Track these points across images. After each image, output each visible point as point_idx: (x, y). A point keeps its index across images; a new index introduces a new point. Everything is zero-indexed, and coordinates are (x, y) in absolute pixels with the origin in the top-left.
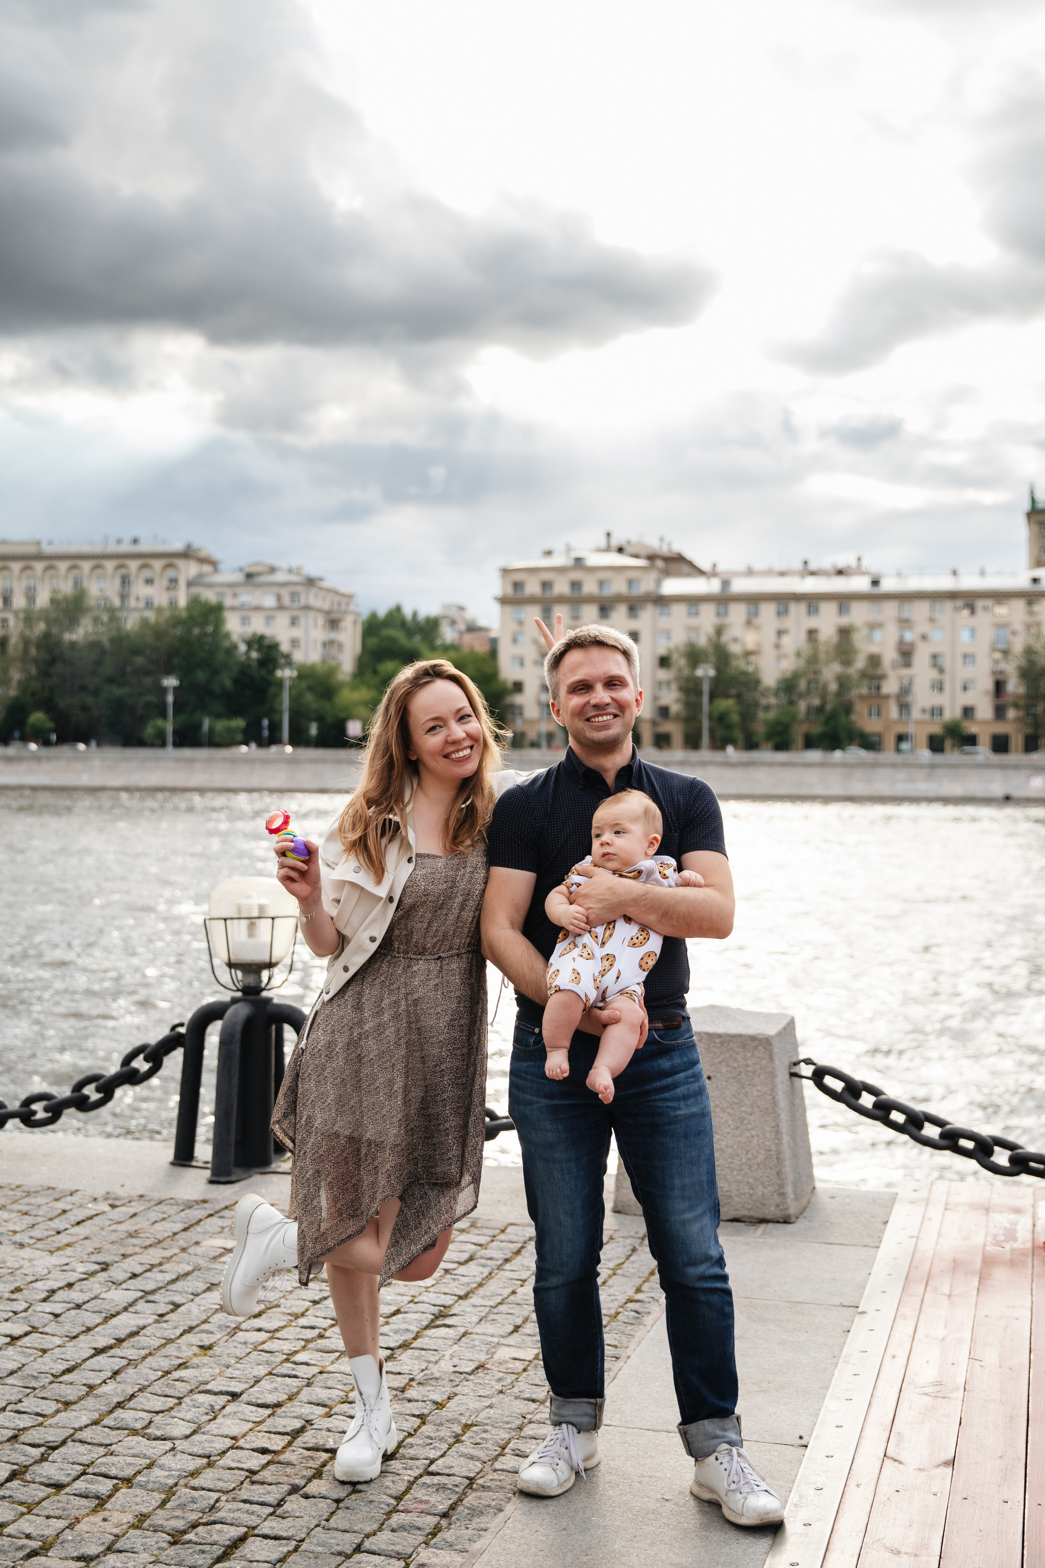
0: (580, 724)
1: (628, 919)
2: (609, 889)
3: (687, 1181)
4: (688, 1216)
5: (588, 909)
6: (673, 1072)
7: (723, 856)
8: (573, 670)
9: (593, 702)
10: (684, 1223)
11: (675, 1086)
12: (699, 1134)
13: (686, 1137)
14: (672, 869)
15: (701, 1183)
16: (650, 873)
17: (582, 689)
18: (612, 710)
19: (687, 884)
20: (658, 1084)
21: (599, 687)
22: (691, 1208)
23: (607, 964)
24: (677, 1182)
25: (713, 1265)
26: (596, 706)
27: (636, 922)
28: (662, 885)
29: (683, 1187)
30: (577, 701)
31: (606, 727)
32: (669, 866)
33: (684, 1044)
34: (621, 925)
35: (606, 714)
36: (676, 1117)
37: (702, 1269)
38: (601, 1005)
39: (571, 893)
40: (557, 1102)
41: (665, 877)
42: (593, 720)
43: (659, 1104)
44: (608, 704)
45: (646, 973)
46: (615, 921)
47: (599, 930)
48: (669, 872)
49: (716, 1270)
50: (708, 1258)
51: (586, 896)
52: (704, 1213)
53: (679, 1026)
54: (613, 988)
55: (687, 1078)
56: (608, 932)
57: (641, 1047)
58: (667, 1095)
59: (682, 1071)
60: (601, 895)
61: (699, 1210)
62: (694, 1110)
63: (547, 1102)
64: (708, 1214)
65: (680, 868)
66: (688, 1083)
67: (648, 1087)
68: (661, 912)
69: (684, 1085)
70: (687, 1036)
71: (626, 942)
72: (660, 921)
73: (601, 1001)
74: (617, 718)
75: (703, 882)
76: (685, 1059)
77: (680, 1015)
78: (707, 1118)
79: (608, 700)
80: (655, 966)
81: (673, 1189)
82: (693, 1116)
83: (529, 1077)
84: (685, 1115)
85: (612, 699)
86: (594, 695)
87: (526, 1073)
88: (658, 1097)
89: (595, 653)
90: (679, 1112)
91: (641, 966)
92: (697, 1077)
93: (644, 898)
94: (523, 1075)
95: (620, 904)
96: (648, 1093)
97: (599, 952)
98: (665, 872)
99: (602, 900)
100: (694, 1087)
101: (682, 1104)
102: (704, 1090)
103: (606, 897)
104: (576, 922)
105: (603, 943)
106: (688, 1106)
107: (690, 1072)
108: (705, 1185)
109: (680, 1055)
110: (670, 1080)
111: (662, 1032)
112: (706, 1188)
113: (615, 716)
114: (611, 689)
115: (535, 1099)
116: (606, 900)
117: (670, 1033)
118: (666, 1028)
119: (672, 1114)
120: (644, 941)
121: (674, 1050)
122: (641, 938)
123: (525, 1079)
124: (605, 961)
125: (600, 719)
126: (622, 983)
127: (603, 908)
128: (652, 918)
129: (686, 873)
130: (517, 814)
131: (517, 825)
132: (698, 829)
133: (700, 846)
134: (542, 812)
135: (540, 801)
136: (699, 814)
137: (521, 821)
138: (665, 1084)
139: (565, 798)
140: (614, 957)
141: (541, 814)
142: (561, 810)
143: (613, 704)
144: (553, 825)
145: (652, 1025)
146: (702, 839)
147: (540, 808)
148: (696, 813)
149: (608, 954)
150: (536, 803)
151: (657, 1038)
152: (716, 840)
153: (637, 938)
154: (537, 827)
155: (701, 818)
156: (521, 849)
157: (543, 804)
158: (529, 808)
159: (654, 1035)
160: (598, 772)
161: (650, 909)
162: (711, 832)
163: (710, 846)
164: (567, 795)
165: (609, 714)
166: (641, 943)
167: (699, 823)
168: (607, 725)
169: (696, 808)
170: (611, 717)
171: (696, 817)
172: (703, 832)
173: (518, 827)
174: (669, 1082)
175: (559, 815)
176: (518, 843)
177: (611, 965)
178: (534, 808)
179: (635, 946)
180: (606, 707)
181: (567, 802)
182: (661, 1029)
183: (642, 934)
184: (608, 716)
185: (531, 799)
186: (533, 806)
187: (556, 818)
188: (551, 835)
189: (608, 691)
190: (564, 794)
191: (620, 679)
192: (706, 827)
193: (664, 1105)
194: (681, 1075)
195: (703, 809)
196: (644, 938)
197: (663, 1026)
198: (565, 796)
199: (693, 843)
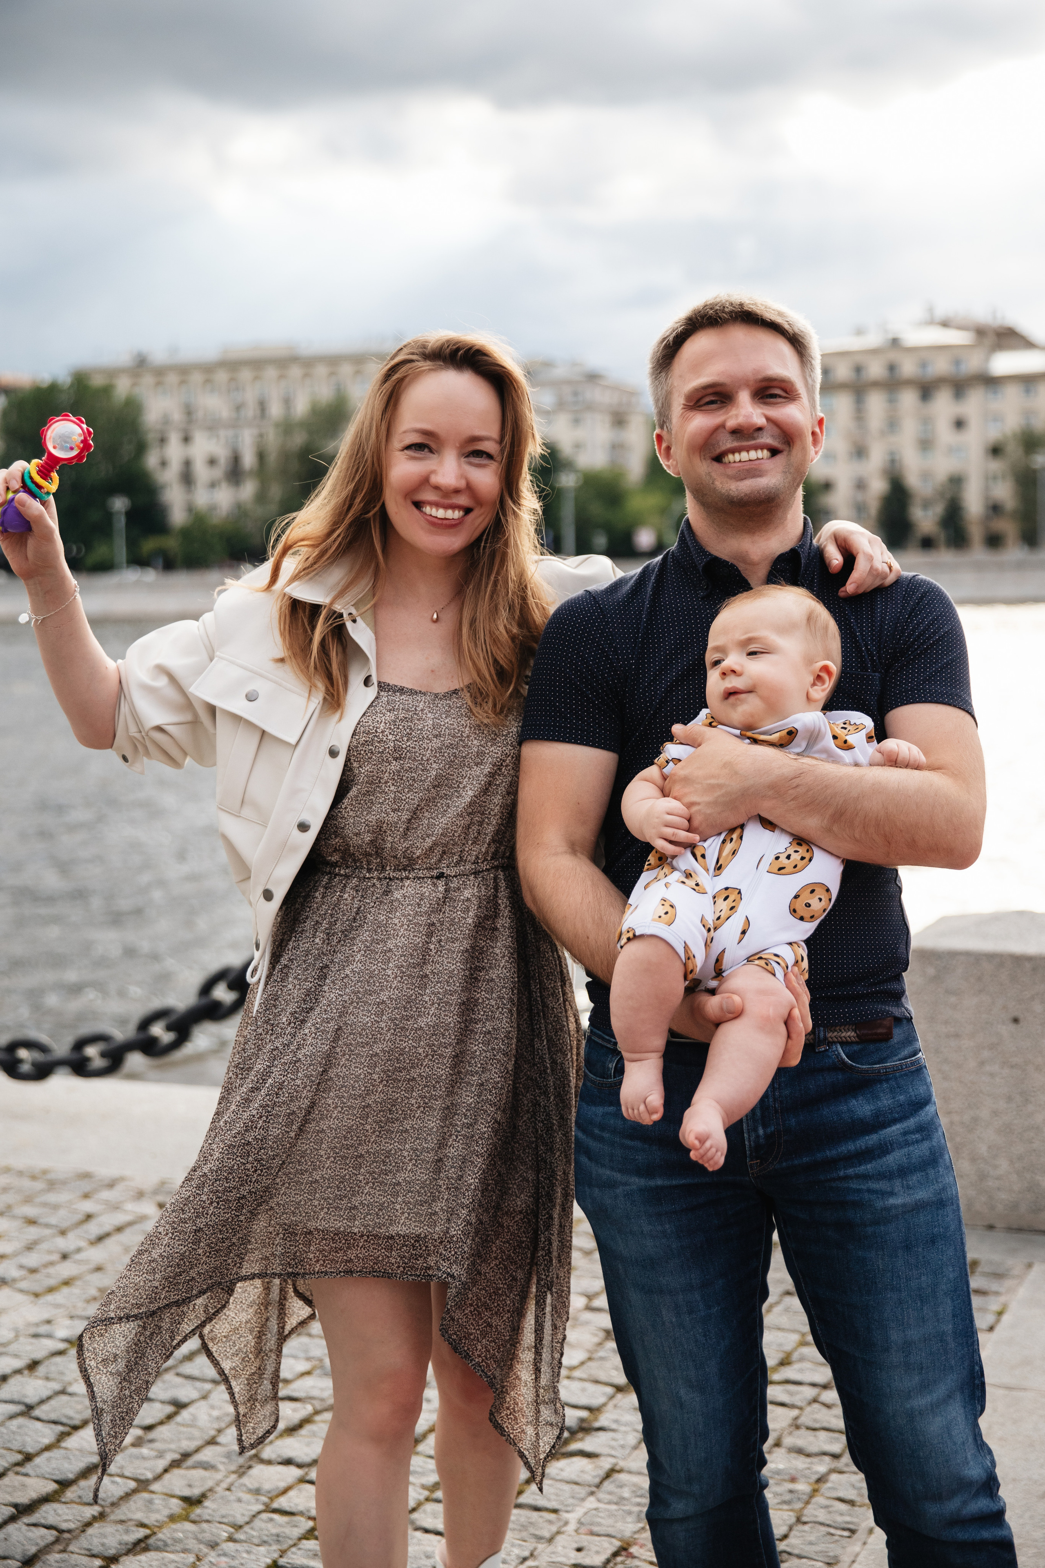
0: (704, 468)
1: (768, 824)
2: (726, 765)
3: (914, 1334)
4: (921, 1402)
5: (689, 805)
6: (878, 1123)
7: (962, 714)
8: (696, 367)
9: (731, 423)
10: (911, 1416)
11: (884, 1149)
12: (933, 1242)
13: (908, 1247)
14: (863, 734)
15: (941, 1337)
16: (814, 737)
17: (712, 402)
18: (767, 439)
19: (893, 761)
20: (851, 1147)
21: (744, 397)
22: (925, 1387)
23: (724, 906)
24: (895, 1336)
25: (976, 1495)
26: (737, 432)
27: (783, 830)
28: (836, 760)
29: (907, 1346)
30: (700, 422)
31: (753, 472)
32: (858, 728)
33: (899, 1068)
34: (755, 836)
35: (756, 448)
36: (888, 1209)
37: (953, 1505)
38: (713, 984)
39: (665, 778)
40: (659, 1182)
41: (846, 746)
42: (731, 457)
43: (854, 1185)
44: (760, 429)
46: (742, 827)
47: (712, 847)
48: (857, 739)
49: (982, 1504)
50: (963, 1485)
51: (686, 780)
52: (949, 1397)
53: (888, 1037)
54: (735, 953)
55: (905, 1133)
56: (729, 847)
58: (868, 1167)
59: (895, 1121)
60: (713, 777)
61: (941, 1391)
62: (922, 1194)
63: (641, 1182)
64: (958, 1397)
65: (881, 733)
66: (907, 1144)
67: (831, 1153)
68: (830, 811)
69: (901, 1147)
70: (906, 1052)
71: (765, 865)
72: (829, 830)
73: (714, 978)
74: (779, 458)
75: (922, 759)
76: (902, 1098)
77: (889, 1014)
78: (949, 1209)
79: (760, 421)
80: (829, 914)
81: (887, 1350)
82: (919, 1207)
83: (606, 1135)
84: (904, 1205)
85: (768, 419)
86: (733, 412)
87: (603, 1128)
88: (850, 1171)
89: (739, 334)
90: (892, 1201)
91: (794, 911)
92: (928, 1129)
93: (797, 783)
94: (596, 1131)
95: (746, 795)
96: (833, 1163)
97: (713, 884)
98: (848, 738)
99: (712, 788)
100: (921, 1150)
101: (897, 1183)
102: (942, 1155)
103: (721, 781)
104: (669, 831)
105: (719, 868)
106: (909, 1187)
107: (911, 1123)
108: (949, 1339)
109: (892, 1090)
110: (872, 1139)
111: (856, 1048)
112: (952, 1345)
113: (774, 452)
114: (766, 404)
115: (618, 1176)
116: (720, 786)
117: (872, 1047)
118: (862, 1040)
119: (879, 1204)
120: (801, 864)
121: (880, 1081)
122: (795, 857)
123: (600, 1139)
124: (720, 901)
125: (744, 456)
126: (752, 943)
127: (715, 803)
128: (811, 824)
129: (890, 744)
130: (584, 642)
131: (585, 663)
132: (917, 664)
133: (920, 696)
134: (630, 640)
135: (627, 621)
136: (919, 637)
137: (592, 656)
138: (863, 1148)
139: (672, 615)
140: (740, 893)
141: (627, 643)
142: (663, 635)
143: (770, 429)
144: (646, 663)
145: (835, 1034)
146: (924, 682)
147: (626, 633)
148: (912, 635)
149: (727, 889)
150: (620, 623)
151: (846, 1059)
152: (951, 685)
153: (788, 857)
154: (621, 666)
155: (922, 644)
156: (591, 707)
157: (632, 626)
158: (606, 632)
159: (839, 1053)
160: (733, 566)
161: (807, 805)
162: (942, 670)
163: (942, 696)
164: (677, 609)
165: (761, 447)
166: (795, 867)
167: (918, 654)
168: (756, 470)
169: (914, 627)
170: (766, 453)
171: (913, 643)
172: (925, 670)
173: (587, 667)
174: (871, 1142)
175: (659, 645)
176: (587, 696)
177: (732, 908)
178: (616, 633)
179: (782, 871)
180: (756, 435)
181: (675, 621)
182: (852, 1043)
183: (796, 851)
184: (759, 452)
185: (611, 616)
186: (614, 630)
187: (654, 651)
188: (644, 681)
189: (762, 406)
190: (671, 606)
191: (783, 385)
192: (931, 661)
193: (862, 1187)
194: (894, 1128)
195: (927, 628)
196: (803, 858)
197: (858, 1036)
198: (671, 611)
199: (907, 691)
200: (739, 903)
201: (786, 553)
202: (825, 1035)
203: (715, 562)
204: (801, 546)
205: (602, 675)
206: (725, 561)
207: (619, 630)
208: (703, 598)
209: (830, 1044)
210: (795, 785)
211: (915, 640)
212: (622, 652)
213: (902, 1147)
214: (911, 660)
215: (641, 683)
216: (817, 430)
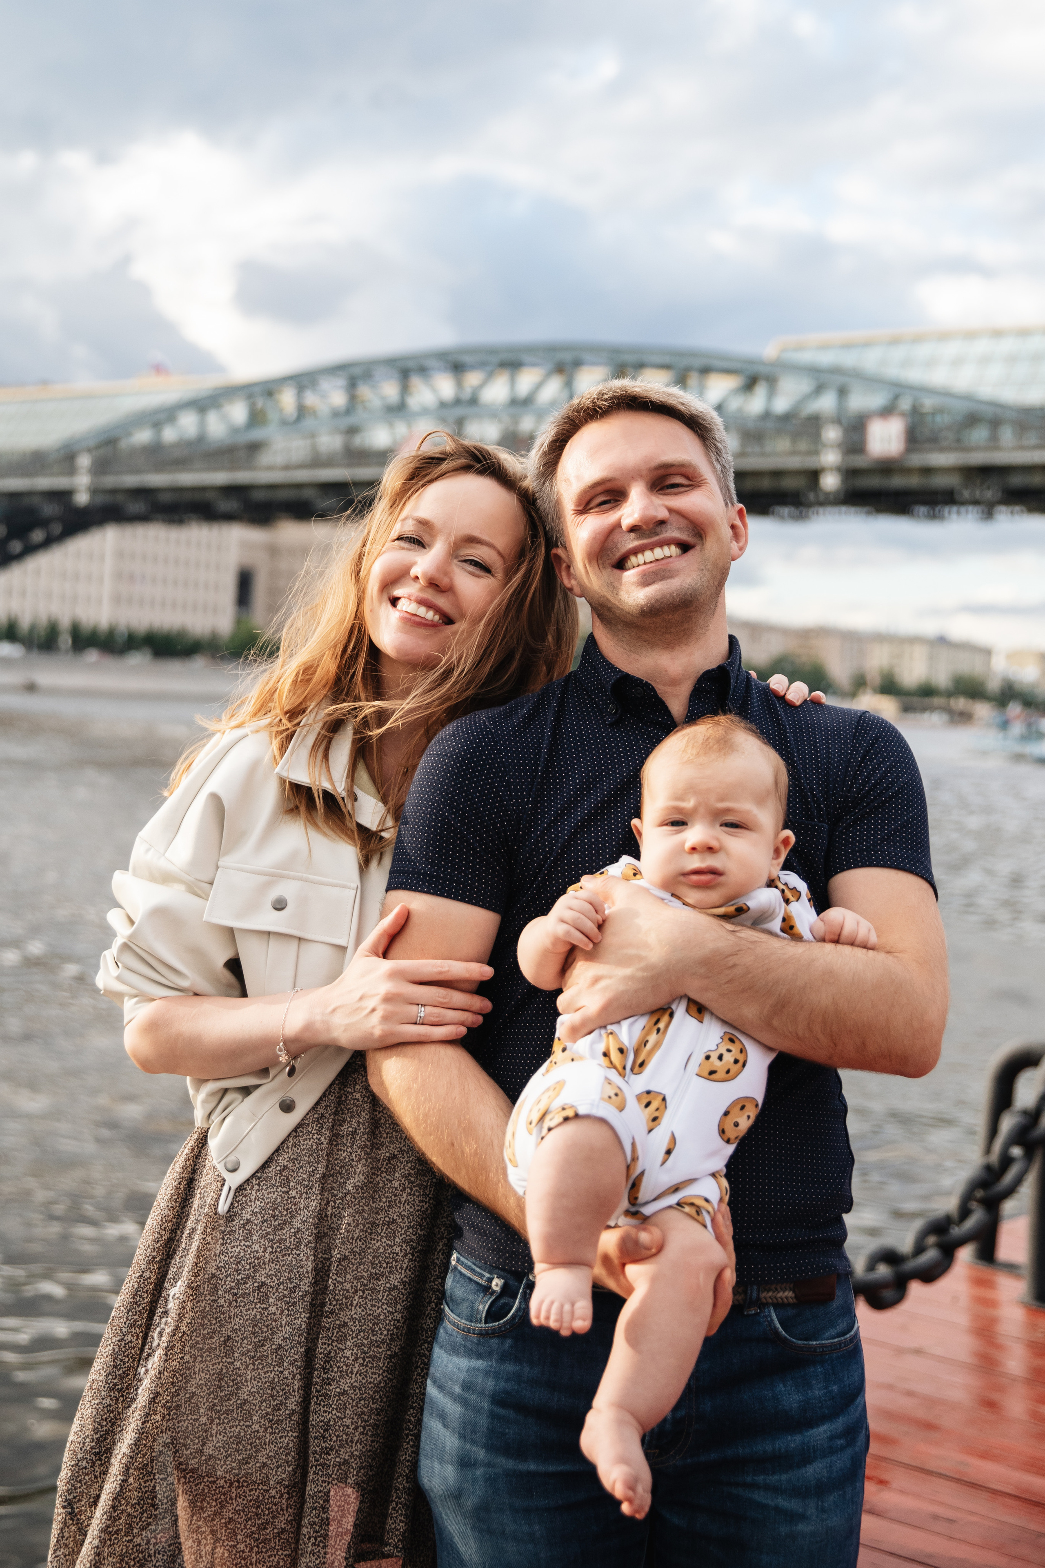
0: (605, 576)
1: (698, 1009)
6: (805, 1420)
9: (627, 521)
11: (806, 1457)
14: (803, 902)
16: (765, 916)
17: (603, 502)
18: (672, 533)
19: (838, 938)
21: (639, 490)
23: (646, 1115)
26: (634, 531)
27: (717, 1017)
30: (595, 525)
31: (662, 573)
33: (834, 1347)
35: (661, 544)
40: (532, 1467)
42: (631, 560)
44: (662, 523)
45: (730, 1149)
46: (667, 1010)
48: (797, 907)
53: (826, 1301)
54: (655, 1177)
56: (652, 1037)
57: (714, 1331)
58: (782, 1478)
63: (510, 1464)
70: (843, 1325)
71: (694, 1066)
74: (691, 554)
75: (872, 935)
79: (662, 514)
80: (752, 1130)
85: (671, 510)
86: (630, 508)
88: (760, 1479)
89: (622, 423)
90: (801, 1527)
91: (722, 1132)
92: (853, 1431)
93: (732, 960)
94: (459, 1390)
95: (677, 970)
97: (632, 1085)
103: (645, 952)
105: (637, 1063)
106: (823, 1510)
110: (793, 1441)
111: (791, 1312)
113: (685, 547)
114: (665, 494)
117: (810, 1313)
118: (802, 1302)
120: (734, 1068)
121: (815, 1364)
122: (728, 1058)
123: (463, 1402)
124: (641, 1108)
125: (649, 556)
126: (676, 1168)
128: (750, 1012)
129: (834, 914)
130: (470, 773)
131: (470, 800)
132: (873, 818)
133: (877, 858)
134: (525, 774)
135: (523, 750)
136: (875, 785)
137: (479, 791)
138: (783, 1450)
139: (576, 744)
140: (664, 1099)
141: (522, 777)
142: (566, 768)
143: (674, 520)
144: (546, 801)
145: (770, 1294)
146: (882, 842)
147: (521, 765)
148: (867, 782)
149: (648, 1092)
150: (514, 752)
151: (780, 1329)
152: (912, 848)
153: (720, 1057)
154: (513, 805)
155: (880, 795)
156: (472, 855)
157: (529, 756)
158: (497, 763)
159: (772, 1320)
160: (648, 685)
161: (744, 991)
162: (902, 828)
163: (903, 860)
164: (581, 738)
165: (667, 543)
166: (728, 1072)
167: (875, 807)
168: (664, 570)
169: (869, 774)
170: (673, 550)
171: (868, 792)
172: (883, 827)
173: (472, 804)
174: (793, 1445)
175: (561, 780)
176: (468, 841)
177: (655, 1119)
178: (510, 764)
179: (714, 1076)
180: (658, 530)
181: (580, 752)
182: (789, 1305)
183: (729, 1051)
184: (666, 548)
185: (504, 743)
186: (507, 760)
187: (555, 787)
188: (543, 822)
189: (661, 497)
190: (574, 734)
191: (683, 470)
192: (890, 816)
193: (770, 1502)
194: (822, 1429)
195: (884, 776)
196: (736, 1061)
197: (796, 1297)
198: (575, 739)
199: (861, 851)
200: (663, 1113)
201: (713, 670)
202: (758, 1295)
203: (626, 681)
204: (731, 664)
205: (489, 815)
206: (638, 679)
207: (513, 761)
208: (611, 725)
209: (763, 1305)
210: (731, 964)
211: (870, 790)
212: (515, 787)
213: (825, 1456)
214: (867, 813)
215: (540, 825)
216: (738, 522)
